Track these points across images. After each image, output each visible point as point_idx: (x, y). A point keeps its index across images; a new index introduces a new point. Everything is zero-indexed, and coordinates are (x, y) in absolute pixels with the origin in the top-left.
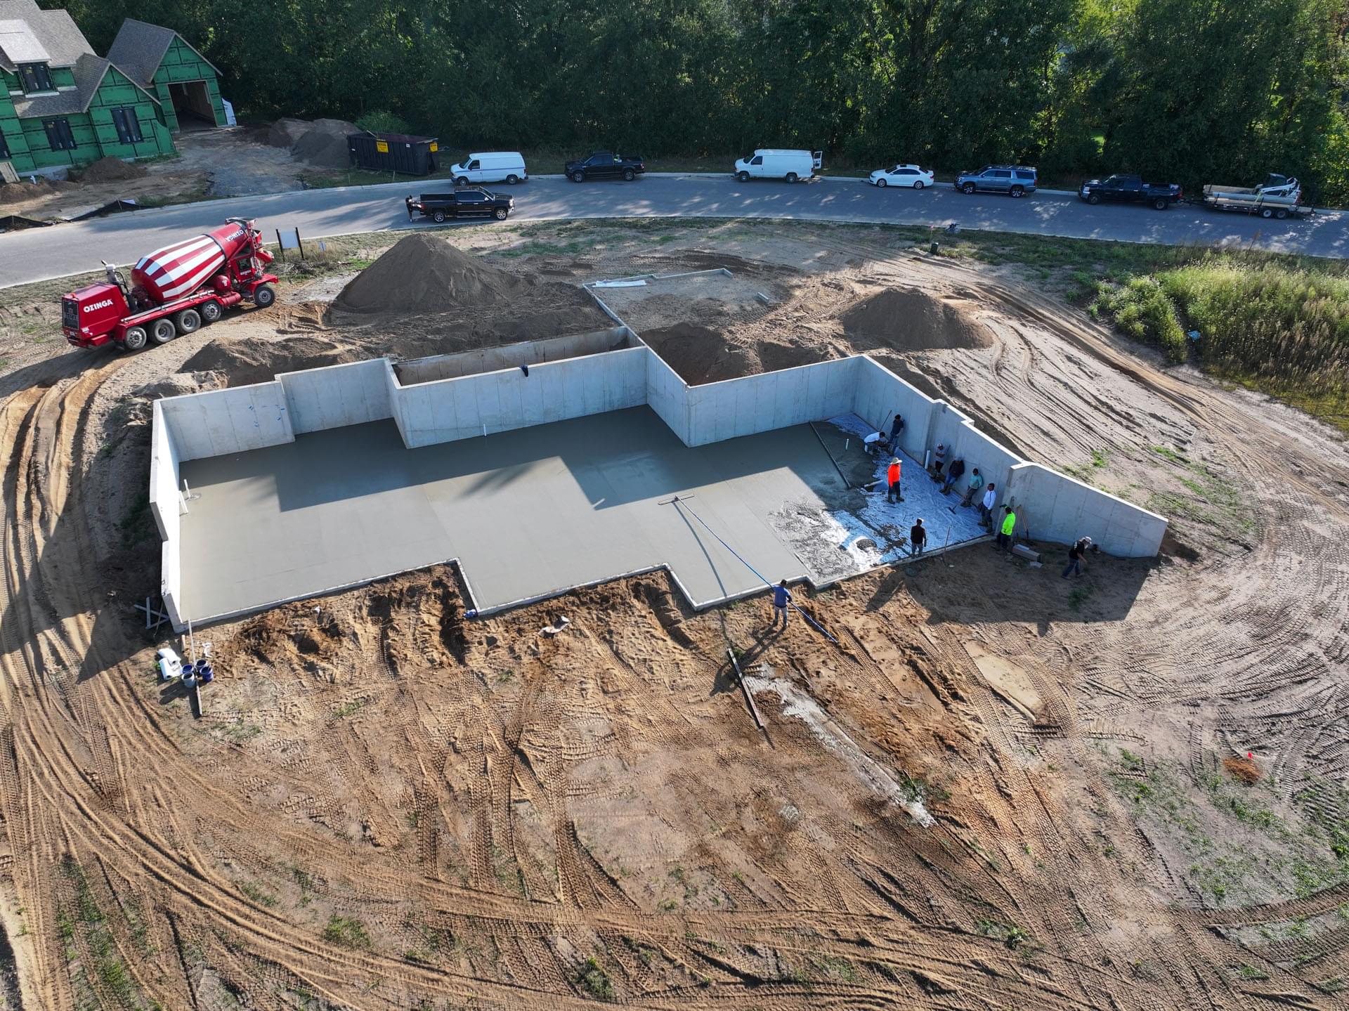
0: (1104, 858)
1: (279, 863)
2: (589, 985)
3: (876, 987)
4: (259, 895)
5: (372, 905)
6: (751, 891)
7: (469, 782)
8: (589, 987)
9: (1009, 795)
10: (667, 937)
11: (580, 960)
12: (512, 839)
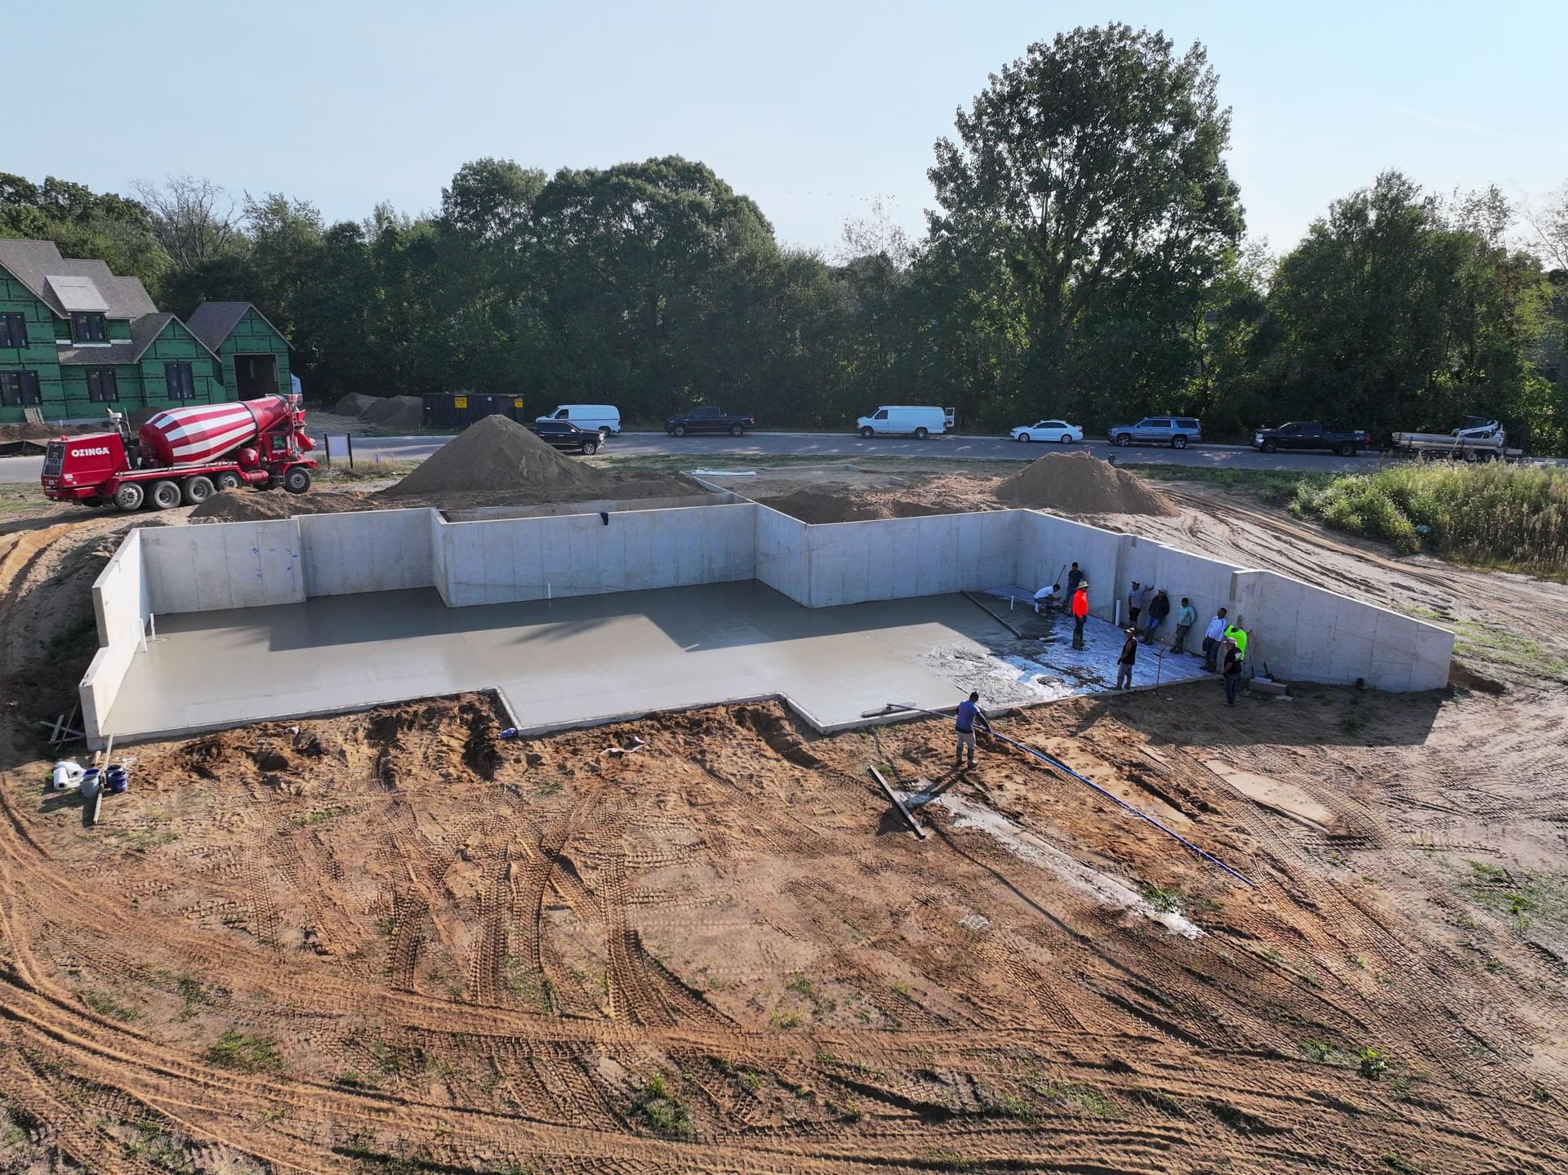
0: (1486, 973)
1: (160, 972)
2: (650, 1117)
3: (1150, 1123)
4: (113, 1008)
5: (297, 1020)
6: (921, 1007)
7: (480, 888)
8: (650, 1121)
9: (1313, 905)
10: (785, 1060)
11: (637, 1085)
12: (536, 948)
